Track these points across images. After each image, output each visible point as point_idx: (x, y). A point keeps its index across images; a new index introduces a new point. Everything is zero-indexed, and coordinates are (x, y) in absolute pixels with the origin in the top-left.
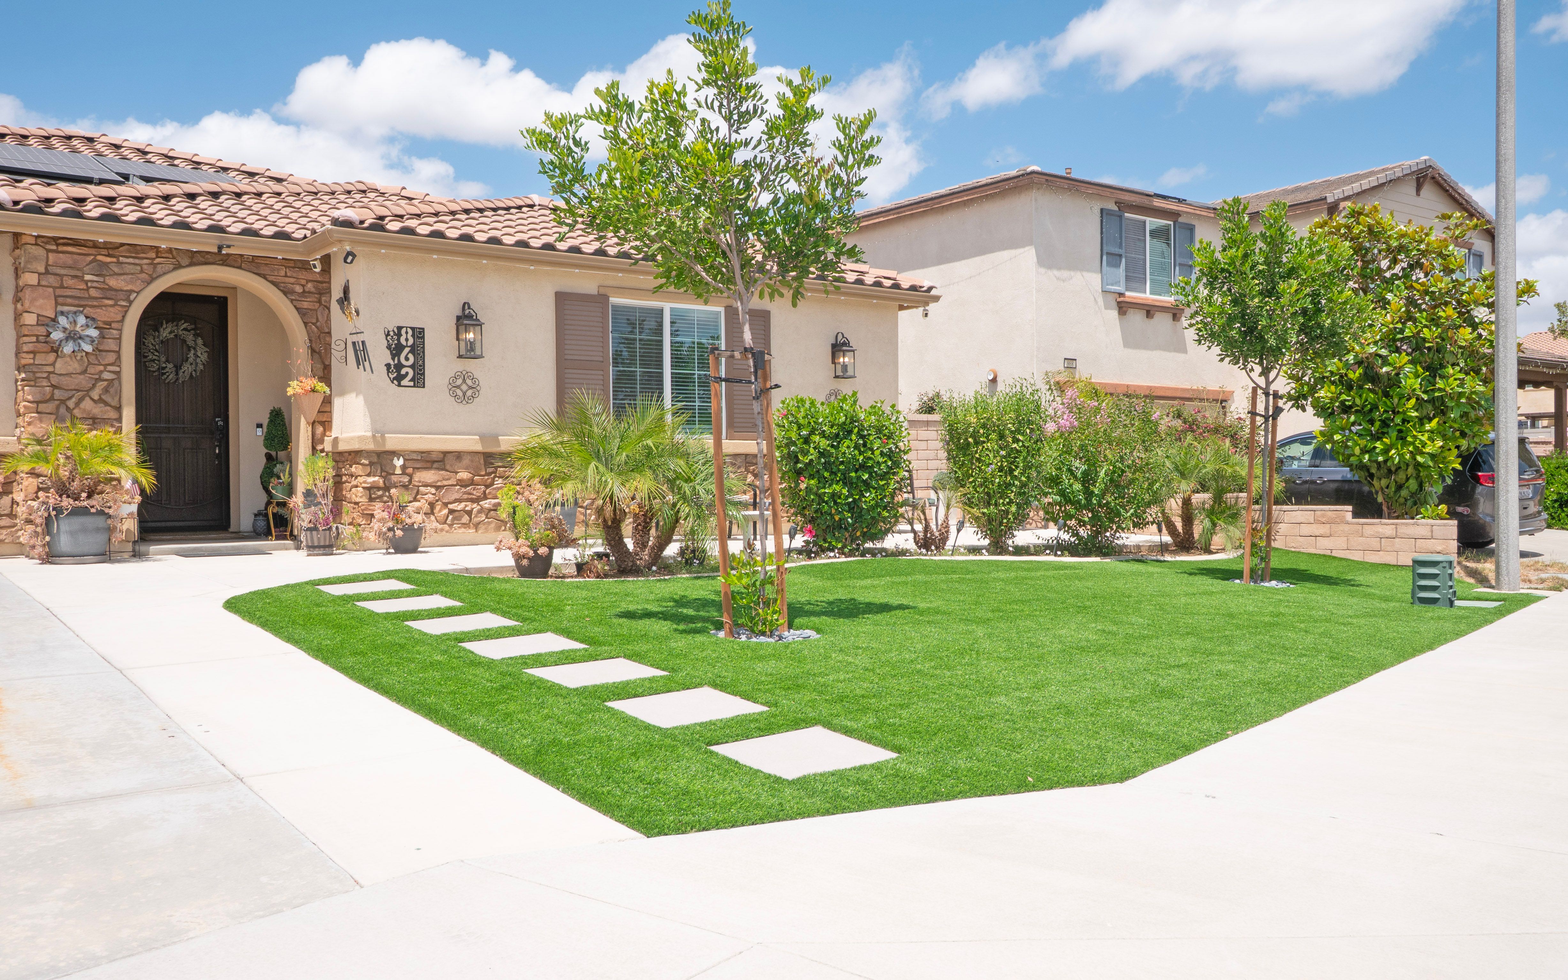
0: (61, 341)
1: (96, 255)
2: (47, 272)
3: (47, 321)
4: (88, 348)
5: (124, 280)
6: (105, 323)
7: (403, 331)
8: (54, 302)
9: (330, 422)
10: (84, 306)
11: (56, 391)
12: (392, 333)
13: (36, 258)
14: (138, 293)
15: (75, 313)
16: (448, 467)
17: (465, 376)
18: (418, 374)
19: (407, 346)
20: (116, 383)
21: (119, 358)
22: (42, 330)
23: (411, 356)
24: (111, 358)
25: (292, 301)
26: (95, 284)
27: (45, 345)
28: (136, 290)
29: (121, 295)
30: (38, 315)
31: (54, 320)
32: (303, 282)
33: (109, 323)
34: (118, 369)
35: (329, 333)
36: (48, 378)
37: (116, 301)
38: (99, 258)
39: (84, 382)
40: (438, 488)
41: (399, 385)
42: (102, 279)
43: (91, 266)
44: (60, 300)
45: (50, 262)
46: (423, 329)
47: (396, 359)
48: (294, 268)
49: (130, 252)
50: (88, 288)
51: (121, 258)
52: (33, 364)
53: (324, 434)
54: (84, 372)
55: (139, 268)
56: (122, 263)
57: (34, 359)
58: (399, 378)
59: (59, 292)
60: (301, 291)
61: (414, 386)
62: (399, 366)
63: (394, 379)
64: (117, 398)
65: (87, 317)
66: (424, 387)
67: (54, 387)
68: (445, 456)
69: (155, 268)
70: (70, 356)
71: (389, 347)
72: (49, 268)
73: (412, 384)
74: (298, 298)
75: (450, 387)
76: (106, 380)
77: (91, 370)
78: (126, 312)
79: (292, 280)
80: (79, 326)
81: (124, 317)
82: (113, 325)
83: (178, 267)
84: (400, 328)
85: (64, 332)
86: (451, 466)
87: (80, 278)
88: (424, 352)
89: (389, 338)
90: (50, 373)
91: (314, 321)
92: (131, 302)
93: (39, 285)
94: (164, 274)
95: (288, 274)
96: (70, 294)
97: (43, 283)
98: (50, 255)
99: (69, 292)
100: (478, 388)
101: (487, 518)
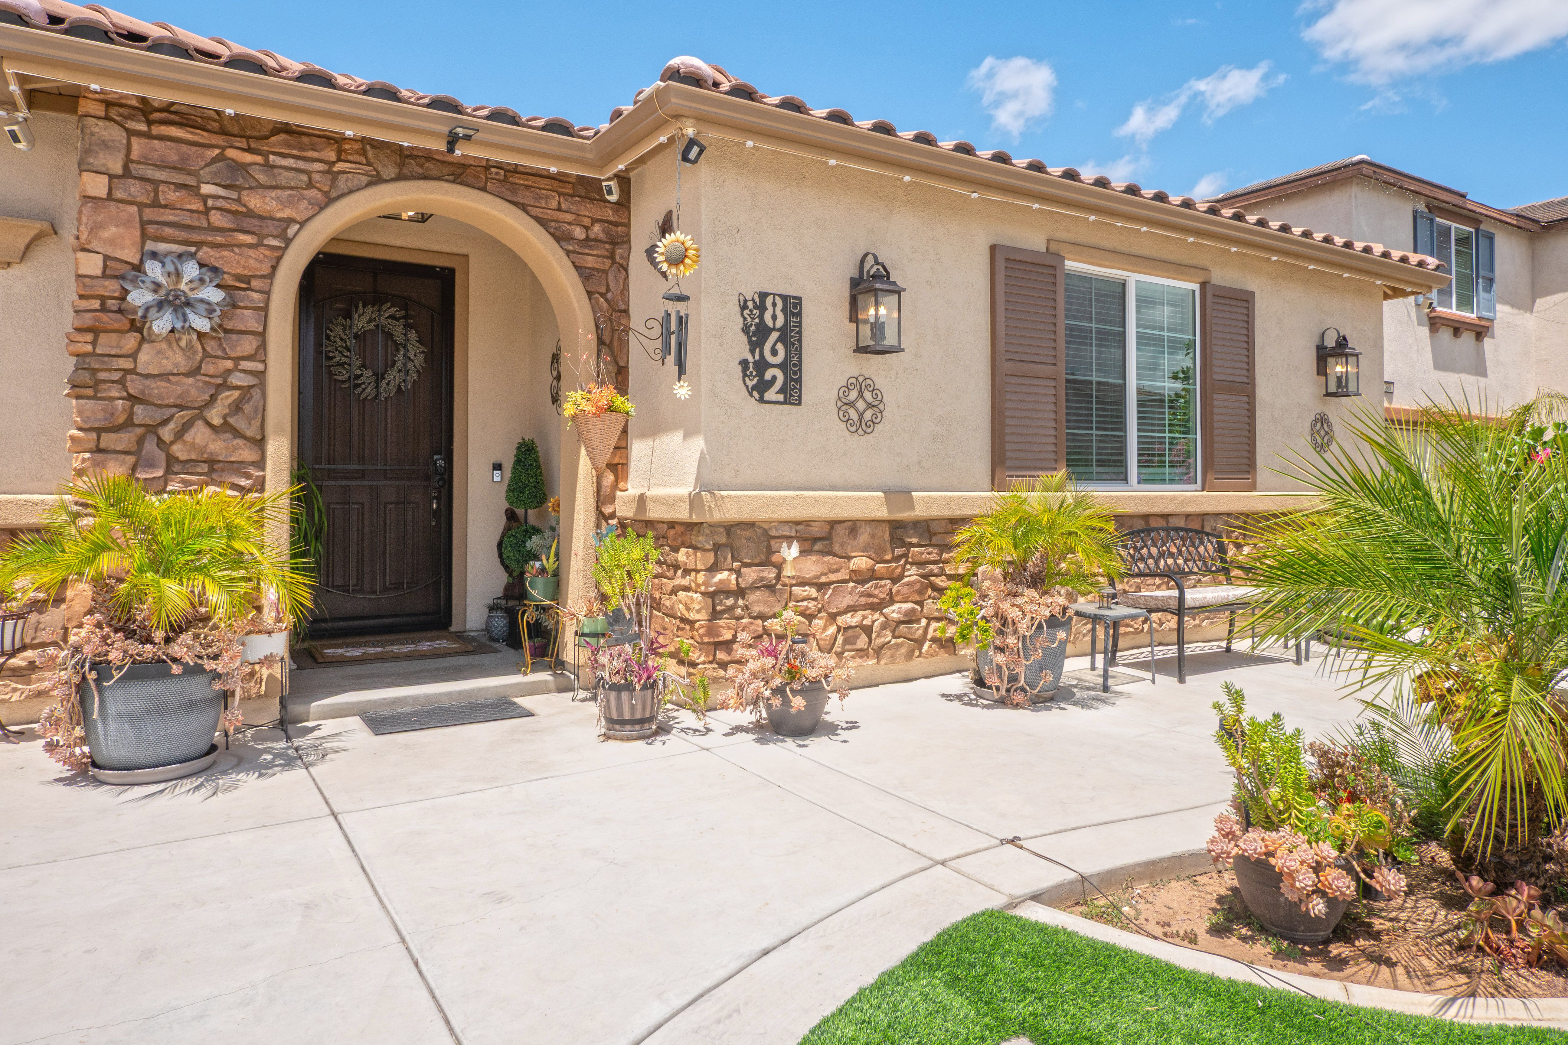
0: (147, 309)
1: (224, 149)
2: (127, 174)
3: (123, 269)
4: (202, 324)
5: (277, 199)
6: (239, 278)
7: (769, 301)
8: (137, 233)
9: (626, 465)
10: (199, 244)
11: (139, 409)
12: (750, 305)
13: (105, 145)
14: (303, 224)
15: (180, 256)
16: (837, 548)
17: (862, 385)
18: (792, 380)
19: (774, 329)
20: (256, 393)
21: (263, 346)
22: (112, 287)
23: (780, 347)
24: (248, 345)
25: (568, 253)
26: (220, 203)
27: (118, 316)
28: (298, 218)
29: (271, 227)
30: (106, 258)
31: (138, 268)
32: (587, 222)
33: (247, 279)
34: (260, 367)
35: (626, 311)
36: (122, 382)
37: (261, 237)
38: (231, 153)
39: (193, 392)
40: (821, 587)
41: (762, 400)
42: (234, 195)
43: (214, 167)
44: (151, 229)
45: (134, 155)
46: (800, 299)
47: (757, 351)
48: (573, 196)
49: (289, 146)
50: (207, 211)
51: (272, 157)
52: (93, 354)
53: (615, 487)
54: (194, 372)
55: (305, 178)
56: (274, 167)
57: (94, 343)
58: (763, 386)
59: (150, 214)
60: (583, 236)
61: (785, 402)
62: (762, 365)
63: (754, 388)
64: (257, 423)
65: (201, 265)
66: (799, 404)
67: (132, 399)
68: (832, 528)
69: (334, 180)
70: (166, 339)
71: (746, 330)
72: (132, 166)
73: (781, 398)
74: (577, 248)
75: (840, 404)
76: (237, 388)
77: (209, 368)
78: (279, 259)
79: (569, 217)
80: (185, 280)
81: (274, 268)
82: (254, 283)
83: (377, 180)
84: (763, 296)
85: (155, 291)
86: (842, 546)
87: (194, 190)
88: (800, 341)
89: (746, 312)
90: (126, 371)
91: (603, 289)
92: (288, 242)
93: (110, 197)
94: (351, 192)
95: (563, 207)
96: (172, 218)
97: (119, 194)
98: (135, 141)
99: (169, 216)
100: (881, 406)
101: (894, 637)
